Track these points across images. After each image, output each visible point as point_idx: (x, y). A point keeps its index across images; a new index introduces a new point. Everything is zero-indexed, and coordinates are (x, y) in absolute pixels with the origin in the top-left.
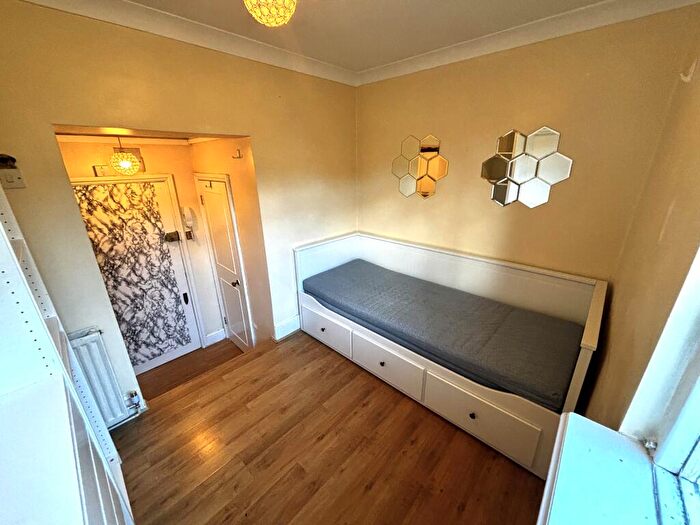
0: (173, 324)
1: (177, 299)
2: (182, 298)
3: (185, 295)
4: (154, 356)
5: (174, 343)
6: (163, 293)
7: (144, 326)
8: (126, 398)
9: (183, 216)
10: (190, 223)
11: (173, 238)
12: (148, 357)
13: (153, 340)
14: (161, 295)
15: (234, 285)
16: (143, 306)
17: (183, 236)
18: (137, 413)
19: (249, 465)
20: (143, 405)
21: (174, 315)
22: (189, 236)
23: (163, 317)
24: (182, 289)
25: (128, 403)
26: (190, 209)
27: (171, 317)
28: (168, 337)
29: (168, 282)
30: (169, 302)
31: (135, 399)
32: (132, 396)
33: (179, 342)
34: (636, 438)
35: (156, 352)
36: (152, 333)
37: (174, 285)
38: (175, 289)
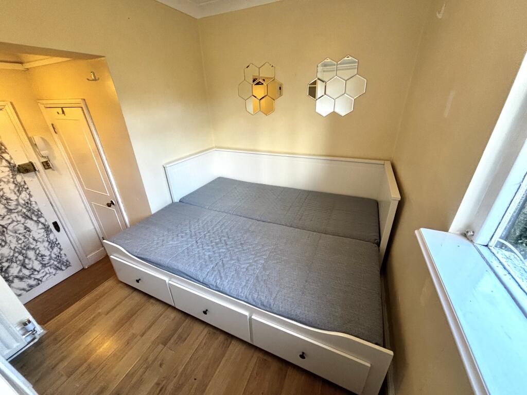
0: (47, 253)
1: (47, 229)
2: (52, 227)
3: (55, 224)
4: (31, 287)
5: (52, 270)
6: (28, 225)
7: (12, 262)
8: (18, 329)
9: (34, 145)
10: (44, 153)
11: (28, 169)
12: (24, 289)
13: (27, 272)
14: (26, 228)
15: (109, 205)
16: (6, 242)
17: (39, 166)
18: (34, 339)
19: (168, 345)
20: (40, 330)
21: (46, 244)
22: (47, 165)
23: (33, 249)
24: (50, 219)
25: (22, 332)
26: (43, 139)
27: (43, 248)
28: (44, 266)
29: (31, 213)
30: (37, 232)
31: (30, 327)
32: (25, 324)
33: (57, 268)
34: (458, 233)
35: (32, 282)
36: (24, 265)
37: (39, 215)
38: (42, 220)
